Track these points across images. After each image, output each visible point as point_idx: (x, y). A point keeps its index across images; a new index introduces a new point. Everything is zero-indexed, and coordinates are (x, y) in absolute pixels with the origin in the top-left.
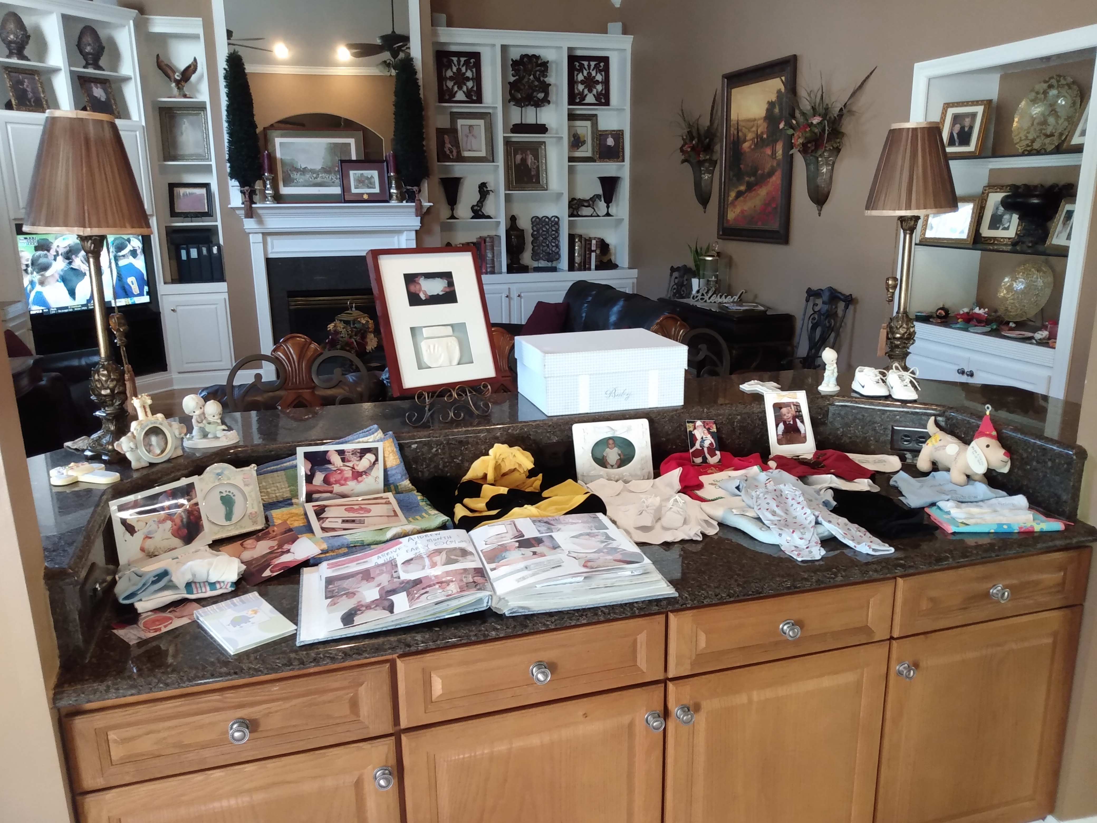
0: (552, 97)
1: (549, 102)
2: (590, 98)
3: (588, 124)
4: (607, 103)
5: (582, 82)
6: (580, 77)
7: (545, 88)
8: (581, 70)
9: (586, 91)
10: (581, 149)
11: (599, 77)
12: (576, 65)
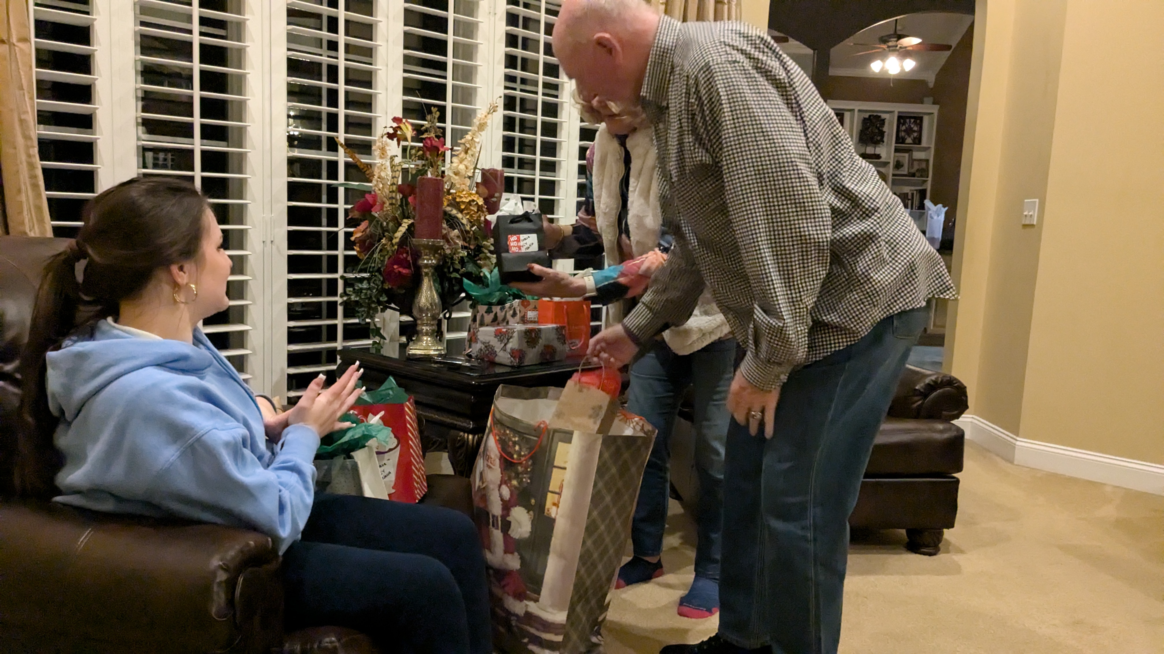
0: (885, 139)
1: (883, 142)
2: (909, 140)
3: (907, 155)
4: (920, 142)
5: (904, 131)
6: (904, 128)
7: (882, 134)
8: (904, 124)
9: (906, 136)
10: (902, 169)
11: (915, 128)
12: (902, 121)
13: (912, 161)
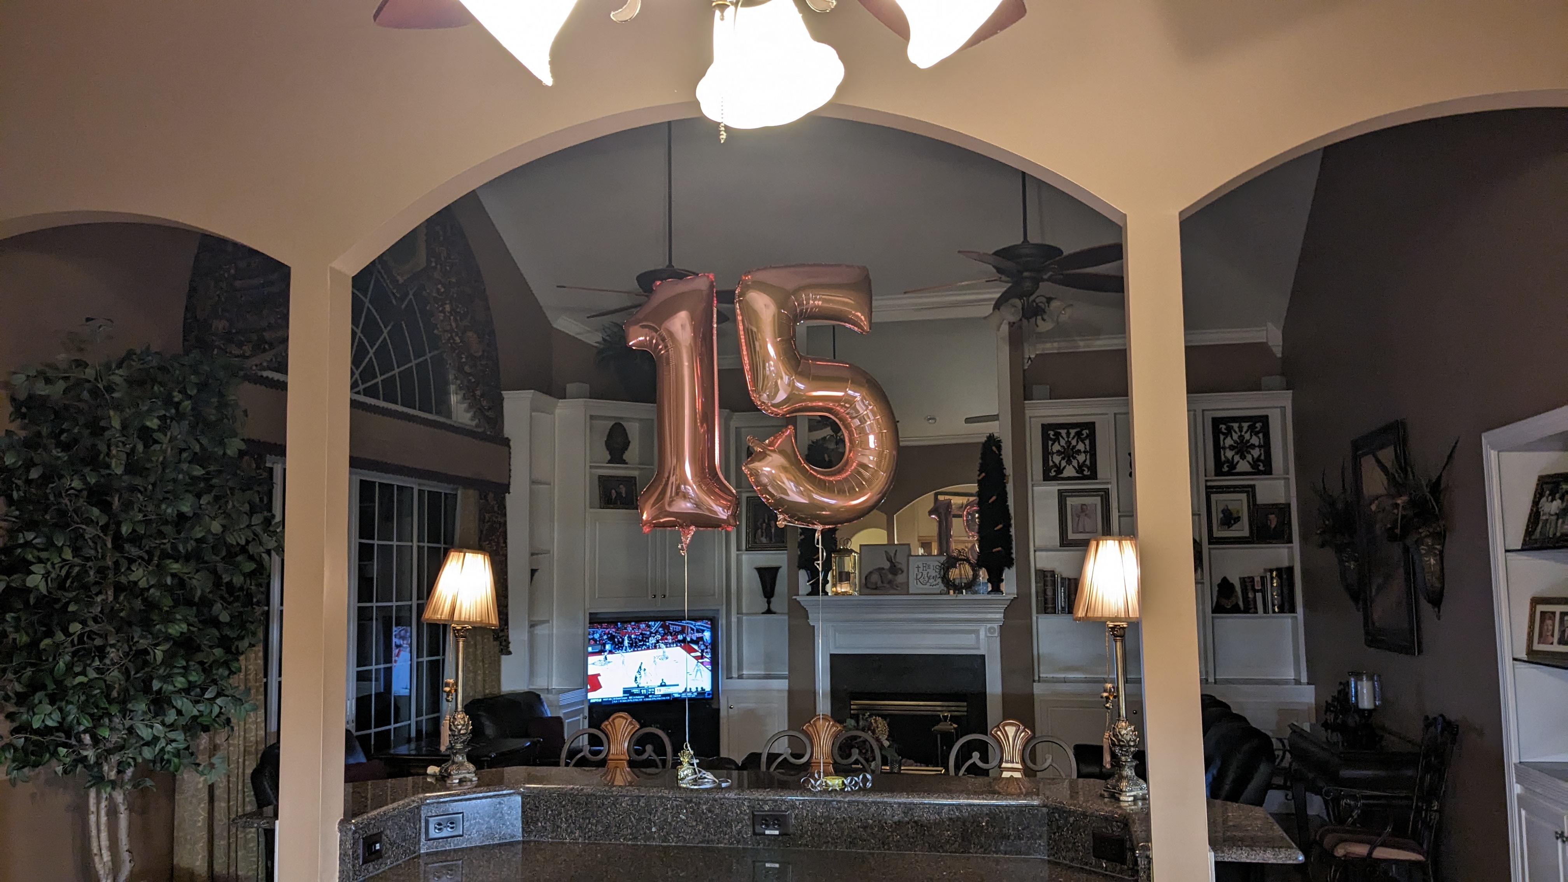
2: (1243, 466)
3: (1243, 496)
4: (1268, 471)
5: (1231, 448)
6: (1229, 442)
8: (1229, 433)
9: (1237, 458)
10: (1234, 527)
11: (1255, 441)
12: (1223, 427)
13: (1255, 508)
